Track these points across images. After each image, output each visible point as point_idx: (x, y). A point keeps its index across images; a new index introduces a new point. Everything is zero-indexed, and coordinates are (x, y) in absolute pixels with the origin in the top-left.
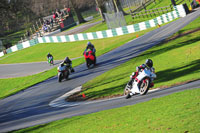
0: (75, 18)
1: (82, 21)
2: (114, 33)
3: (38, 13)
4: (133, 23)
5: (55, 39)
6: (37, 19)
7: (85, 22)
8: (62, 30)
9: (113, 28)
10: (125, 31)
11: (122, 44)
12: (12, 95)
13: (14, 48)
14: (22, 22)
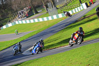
0: (33, 11)
1: (37, 13)
2: (52, 18)
3: (15, 10)
4: (61, 13)
5: (24, 22)
6: (15, 12)
8: (27, 17)
9: (52, 15)
10: (58, 17)
11: (56, 23)
12: (4, 49)
13: (4, 27)
14: (8, 14)
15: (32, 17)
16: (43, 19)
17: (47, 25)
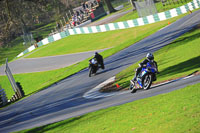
0: (106, 8)
1: (113, 11)
2: (146, 21)
3: (67, 5)
4: (164, 10)
5: (86, 30)
6: (66, 10)
7: (115, 11)
8: (93, 21)
9: (144, 16)
10: (156, 18)
11: (153, 33)
12: (45, 88)
13: (45, 41)
14: (52, 15)
15: (101, 20)
16: (126, 25)
17: (135, 36)
